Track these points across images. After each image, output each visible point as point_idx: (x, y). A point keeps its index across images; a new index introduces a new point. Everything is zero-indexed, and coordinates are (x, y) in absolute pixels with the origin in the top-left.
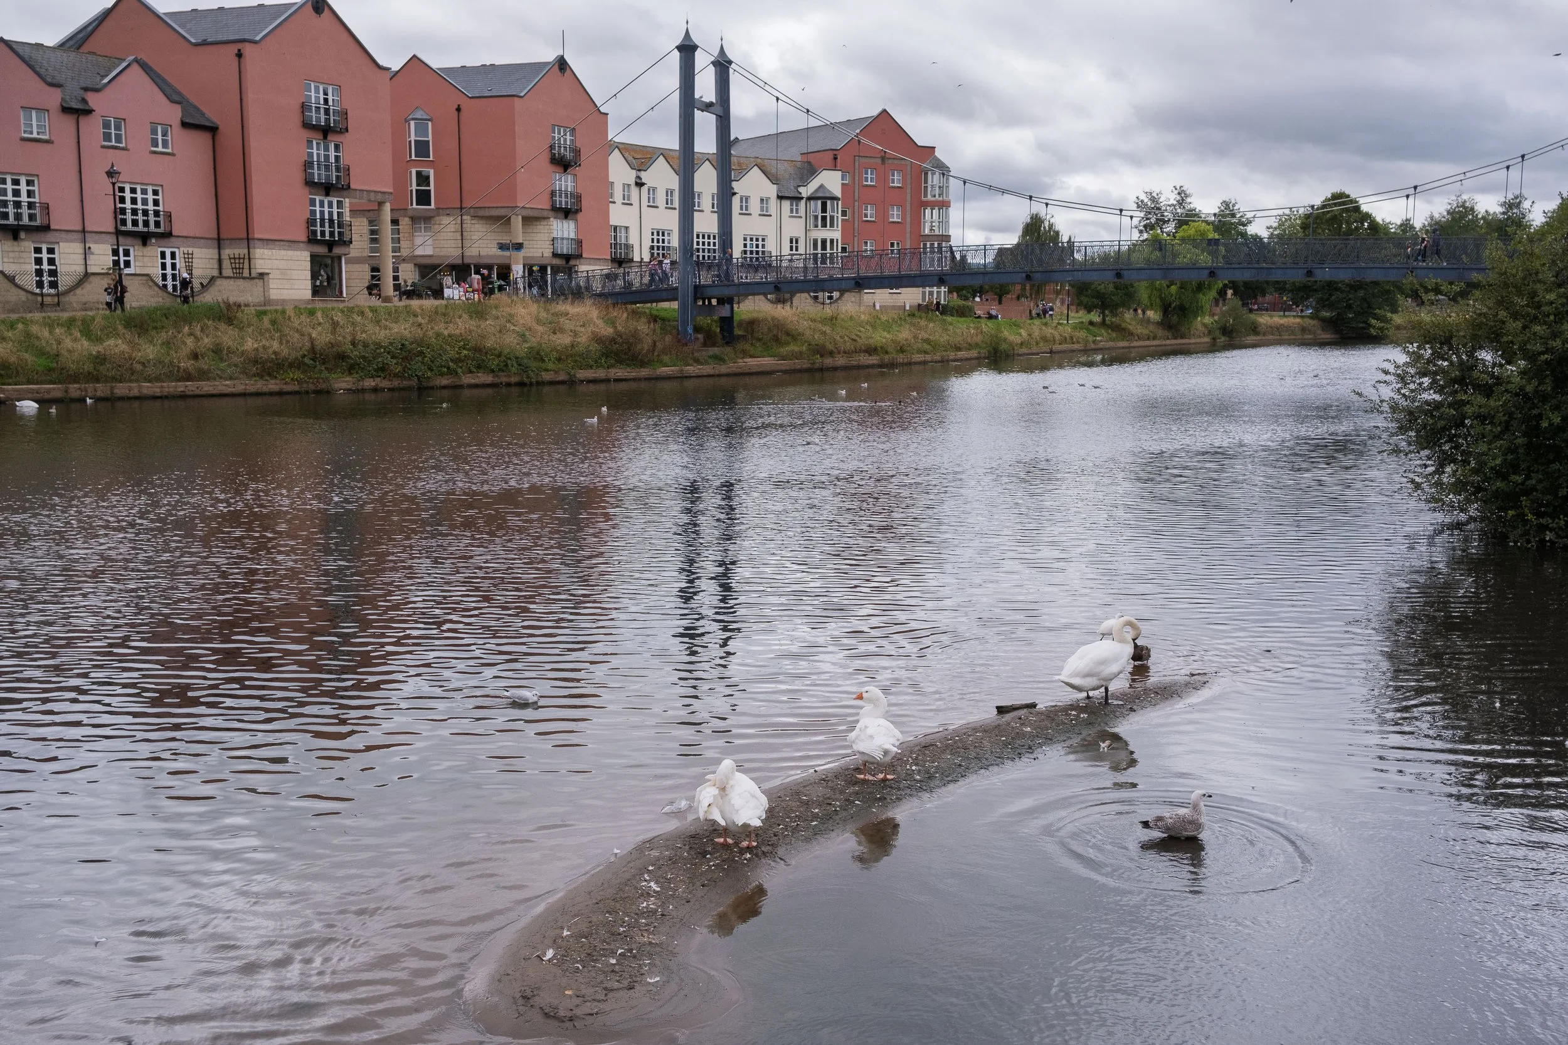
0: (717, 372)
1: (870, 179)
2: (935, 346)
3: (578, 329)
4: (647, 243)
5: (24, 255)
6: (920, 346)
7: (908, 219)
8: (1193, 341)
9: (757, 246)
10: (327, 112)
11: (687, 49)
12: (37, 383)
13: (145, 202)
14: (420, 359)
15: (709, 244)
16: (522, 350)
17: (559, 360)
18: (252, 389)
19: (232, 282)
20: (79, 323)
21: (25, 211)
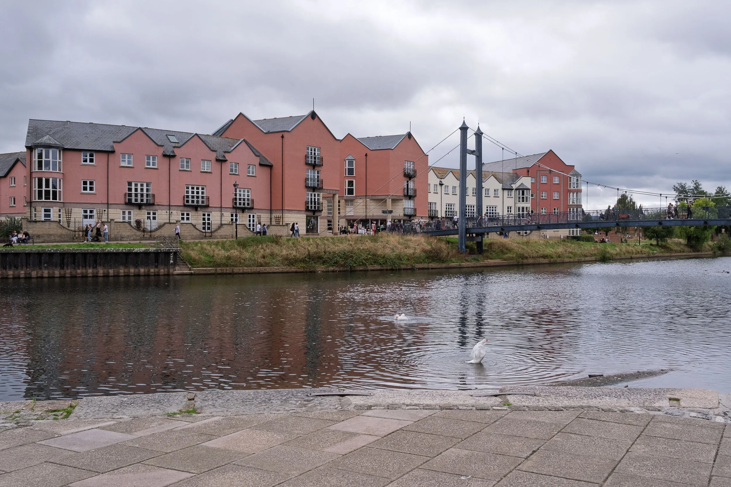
0: (476, 266)
1: (544, 180)
2: (575, 255)
3: (417, 247)
4: (444, 210)
5: (199, 217)
6: (568, 254)
7: (562, 198)
8: (703, 253)
9: (493, 210)
10: (315, 158)
11: (464, 129)
12: (205, 267)
13: (244, 195)
14: (351, 258)
15: (471, 210)
16: (393, 255)
17: (408, 260)
18: (285, 270)
19: (276, 227)
20: (221, 244)
21: (200, 200)
